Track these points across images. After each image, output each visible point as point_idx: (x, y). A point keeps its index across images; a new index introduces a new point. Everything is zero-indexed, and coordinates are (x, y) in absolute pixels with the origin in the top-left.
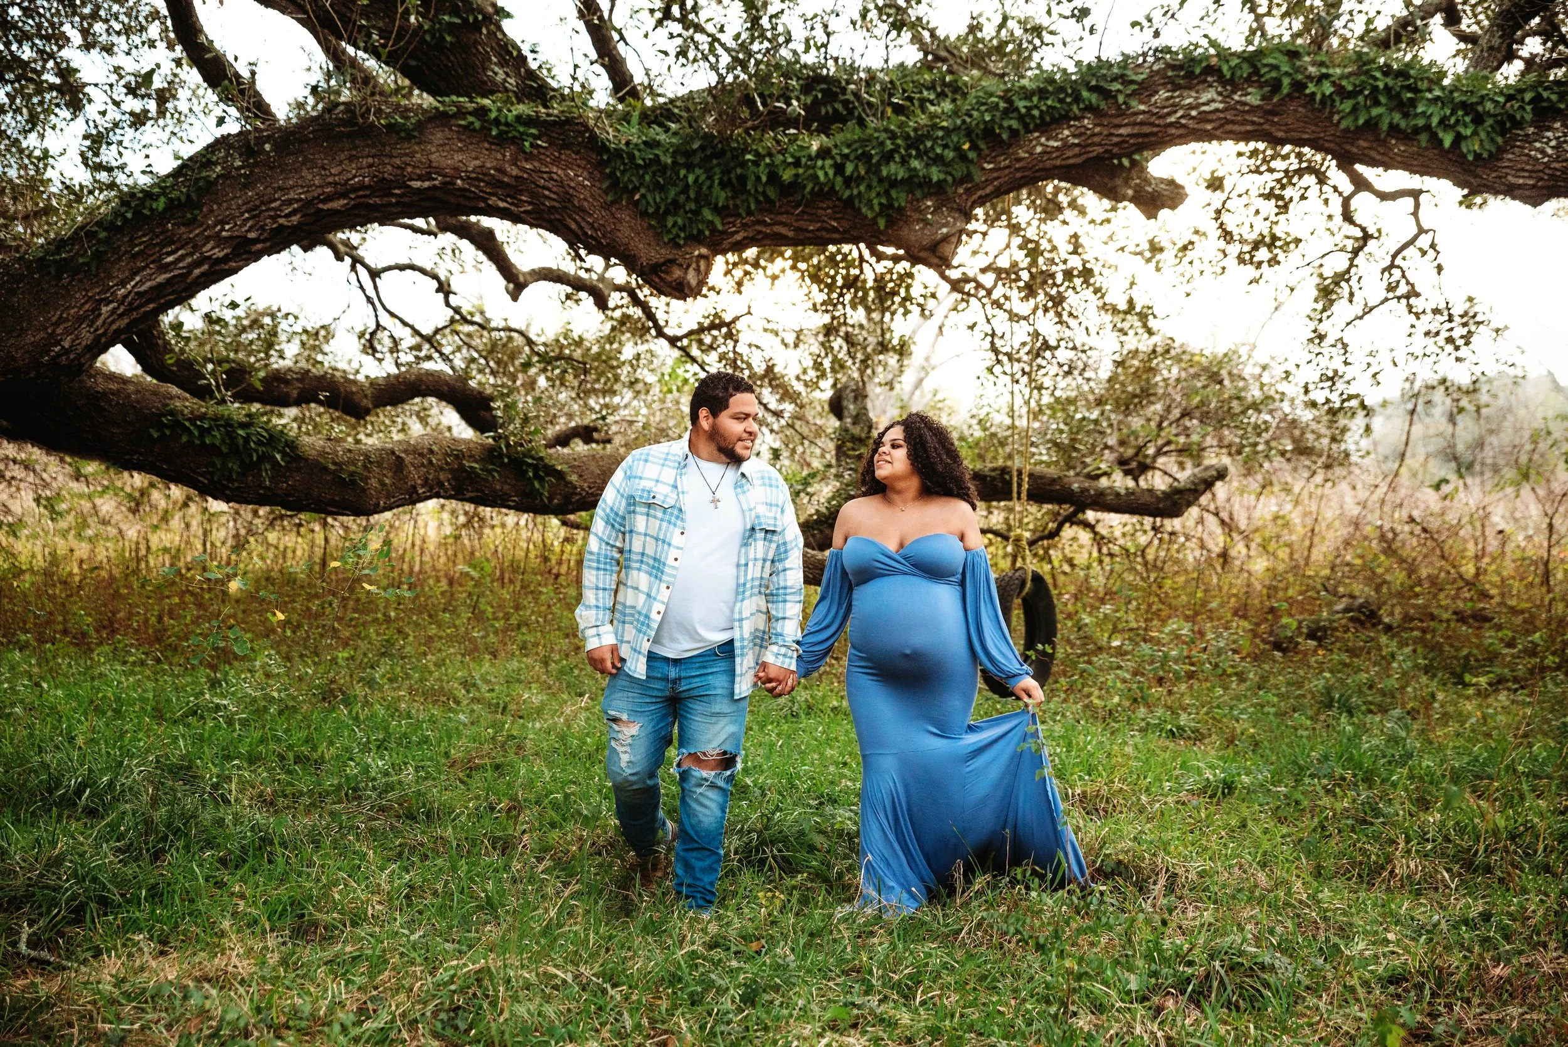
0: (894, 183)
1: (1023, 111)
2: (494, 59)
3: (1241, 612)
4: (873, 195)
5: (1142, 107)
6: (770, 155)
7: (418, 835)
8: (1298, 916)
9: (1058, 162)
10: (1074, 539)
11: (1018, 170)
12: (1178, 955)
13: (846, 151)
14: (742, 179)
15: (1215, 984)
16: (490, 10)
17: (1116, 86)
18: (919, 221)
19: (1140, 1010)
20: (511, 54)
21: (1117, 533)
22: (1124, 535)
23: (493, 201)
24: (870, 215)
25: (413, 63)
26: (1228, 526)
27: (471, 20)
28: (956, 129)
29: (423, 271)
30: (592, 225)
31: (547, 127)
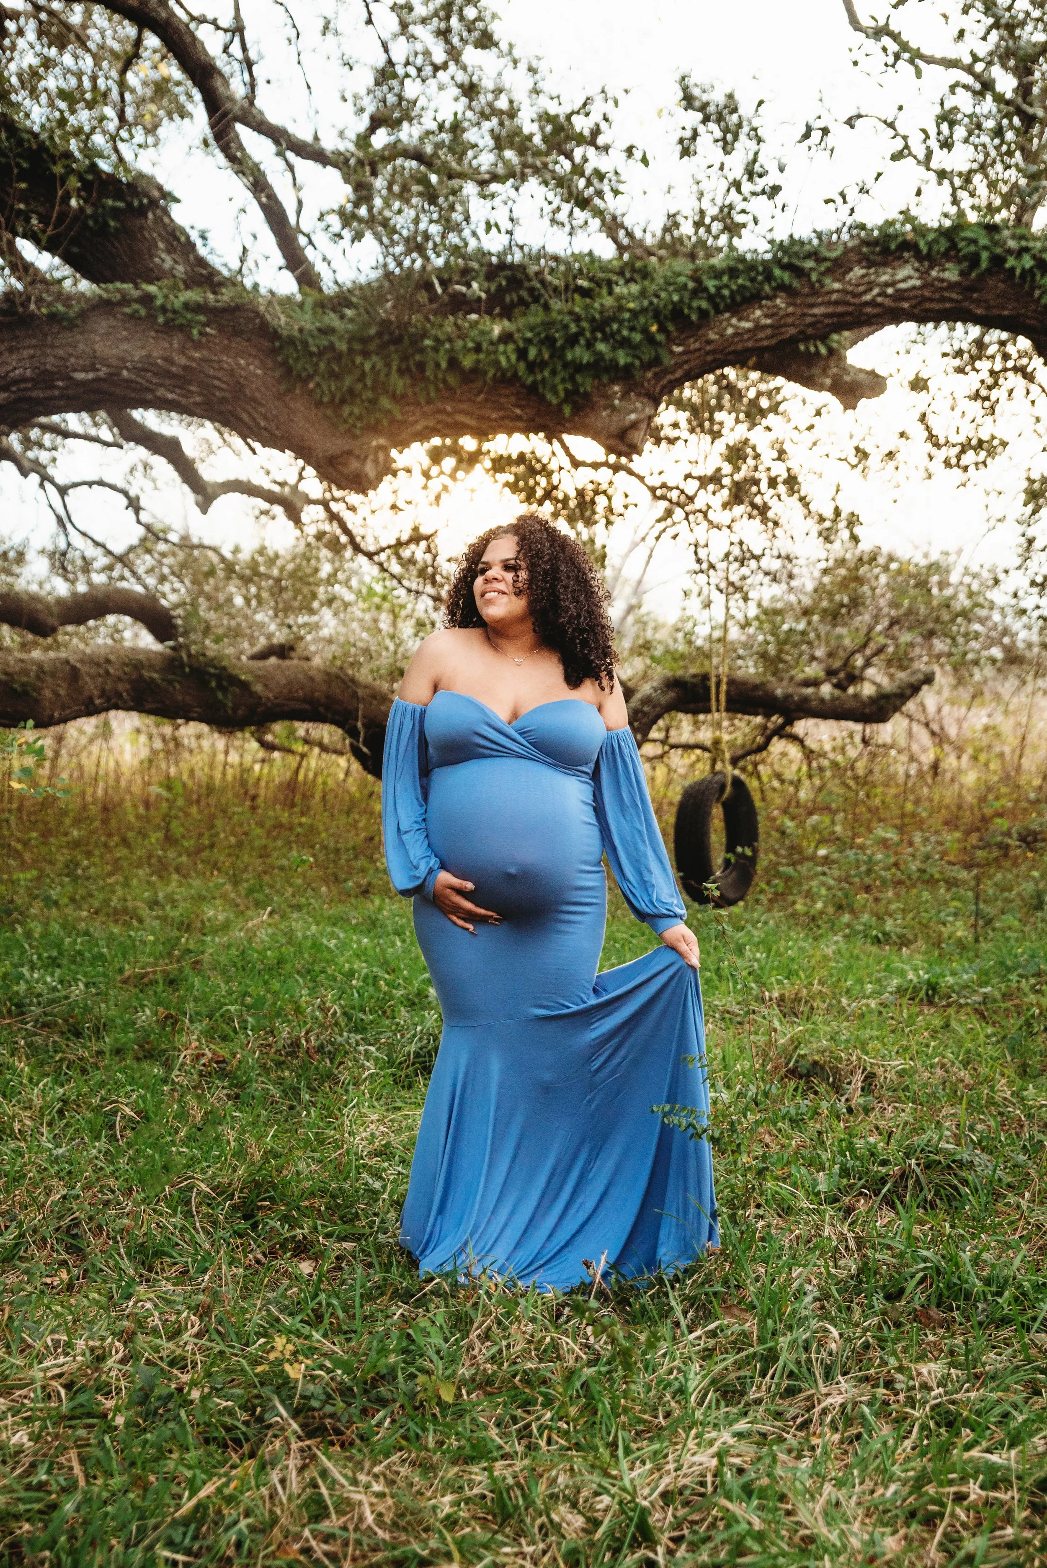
0: (578, 367)
1: (712, 290)
2: (161, 245)
3: (951, 823)
4: (558, 379)
5: (837, 286)
6: (450, 340)
7: (81, 1051)
8: (1001, 1114)
9: (750, 344)
10: (784, 754)
11: (708, 353)
12: (872, 1154)
13: (529, 335)
14: (421, 366)
15: (911, 1182)
16: (156, 193)
17: (809, 264)
18: (606, 407)
19: (829, 1211)
20: (177, 239)
21: (827, 747)
22: (834, 749)
23: (161, 392)
24: (554, 401)
25: (75, 250)
26: (939, 737)
27: (136, 203)
28: (644, 310)
29: (113, 487)
30: (265, 418)
31: (215, 314)
